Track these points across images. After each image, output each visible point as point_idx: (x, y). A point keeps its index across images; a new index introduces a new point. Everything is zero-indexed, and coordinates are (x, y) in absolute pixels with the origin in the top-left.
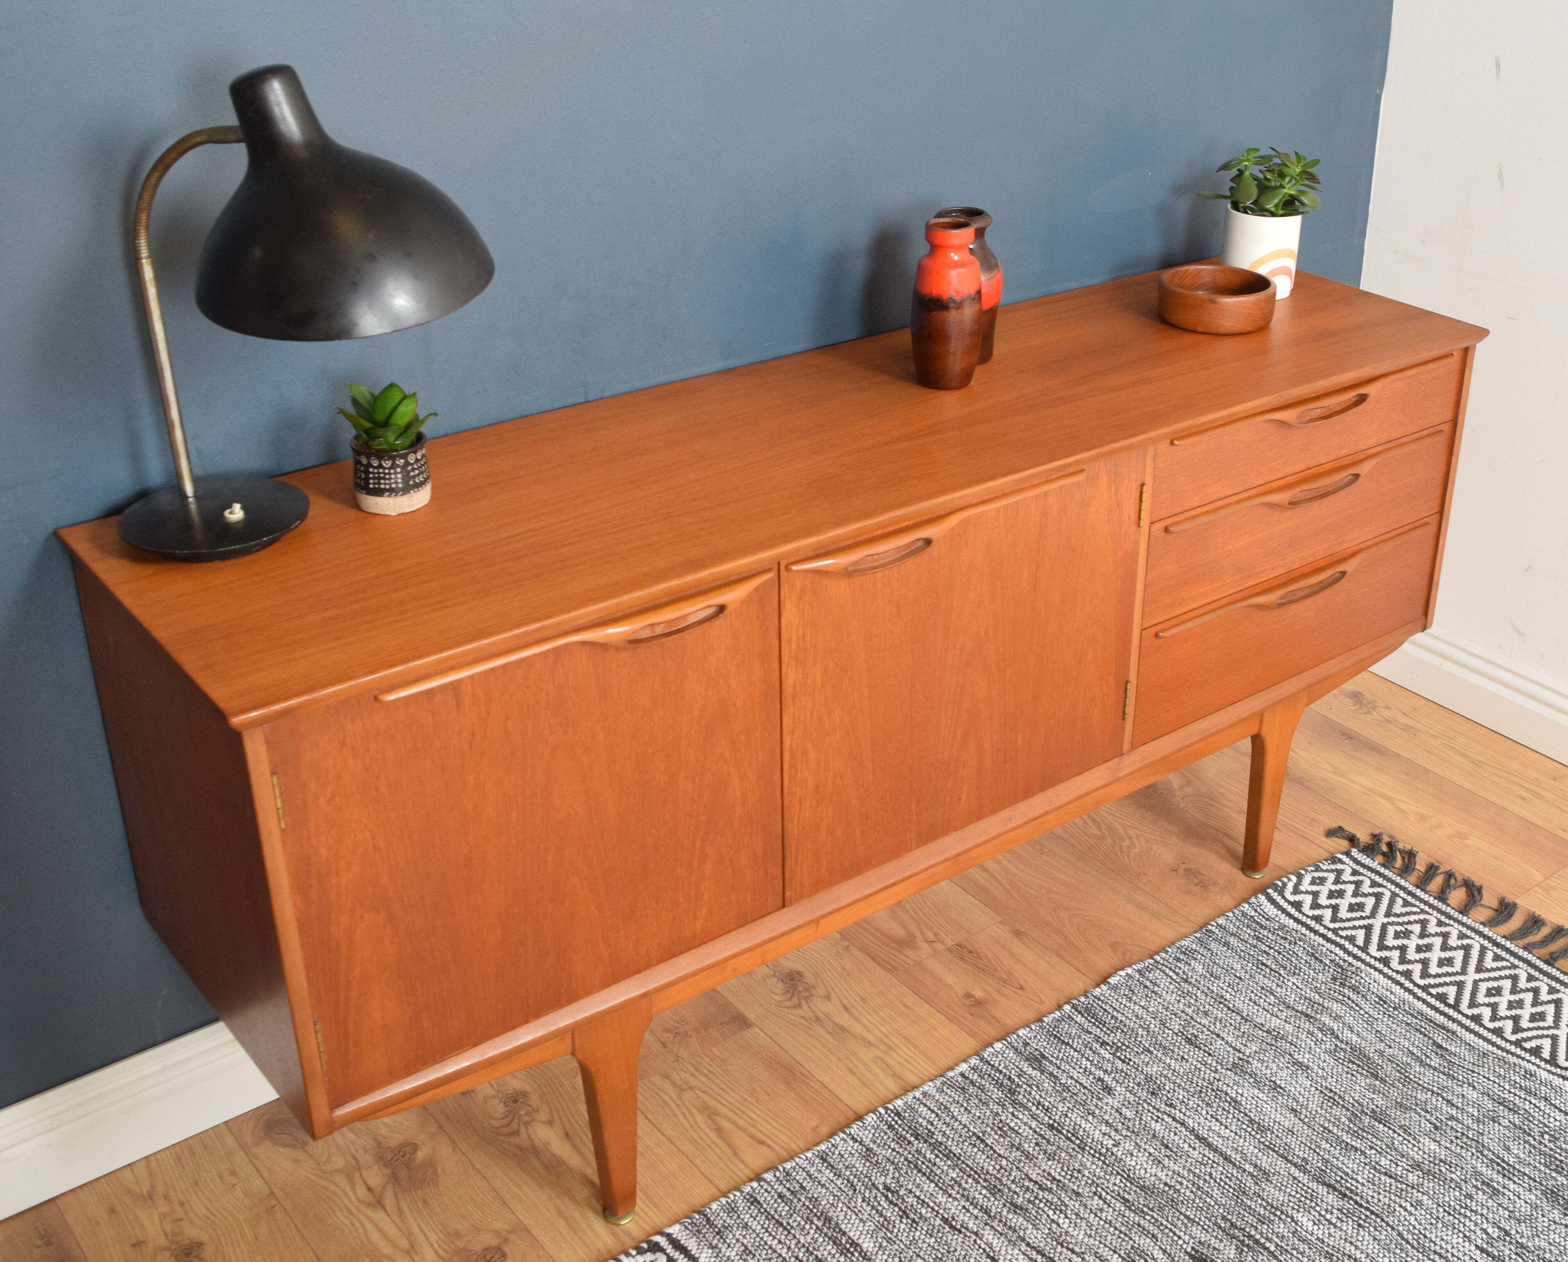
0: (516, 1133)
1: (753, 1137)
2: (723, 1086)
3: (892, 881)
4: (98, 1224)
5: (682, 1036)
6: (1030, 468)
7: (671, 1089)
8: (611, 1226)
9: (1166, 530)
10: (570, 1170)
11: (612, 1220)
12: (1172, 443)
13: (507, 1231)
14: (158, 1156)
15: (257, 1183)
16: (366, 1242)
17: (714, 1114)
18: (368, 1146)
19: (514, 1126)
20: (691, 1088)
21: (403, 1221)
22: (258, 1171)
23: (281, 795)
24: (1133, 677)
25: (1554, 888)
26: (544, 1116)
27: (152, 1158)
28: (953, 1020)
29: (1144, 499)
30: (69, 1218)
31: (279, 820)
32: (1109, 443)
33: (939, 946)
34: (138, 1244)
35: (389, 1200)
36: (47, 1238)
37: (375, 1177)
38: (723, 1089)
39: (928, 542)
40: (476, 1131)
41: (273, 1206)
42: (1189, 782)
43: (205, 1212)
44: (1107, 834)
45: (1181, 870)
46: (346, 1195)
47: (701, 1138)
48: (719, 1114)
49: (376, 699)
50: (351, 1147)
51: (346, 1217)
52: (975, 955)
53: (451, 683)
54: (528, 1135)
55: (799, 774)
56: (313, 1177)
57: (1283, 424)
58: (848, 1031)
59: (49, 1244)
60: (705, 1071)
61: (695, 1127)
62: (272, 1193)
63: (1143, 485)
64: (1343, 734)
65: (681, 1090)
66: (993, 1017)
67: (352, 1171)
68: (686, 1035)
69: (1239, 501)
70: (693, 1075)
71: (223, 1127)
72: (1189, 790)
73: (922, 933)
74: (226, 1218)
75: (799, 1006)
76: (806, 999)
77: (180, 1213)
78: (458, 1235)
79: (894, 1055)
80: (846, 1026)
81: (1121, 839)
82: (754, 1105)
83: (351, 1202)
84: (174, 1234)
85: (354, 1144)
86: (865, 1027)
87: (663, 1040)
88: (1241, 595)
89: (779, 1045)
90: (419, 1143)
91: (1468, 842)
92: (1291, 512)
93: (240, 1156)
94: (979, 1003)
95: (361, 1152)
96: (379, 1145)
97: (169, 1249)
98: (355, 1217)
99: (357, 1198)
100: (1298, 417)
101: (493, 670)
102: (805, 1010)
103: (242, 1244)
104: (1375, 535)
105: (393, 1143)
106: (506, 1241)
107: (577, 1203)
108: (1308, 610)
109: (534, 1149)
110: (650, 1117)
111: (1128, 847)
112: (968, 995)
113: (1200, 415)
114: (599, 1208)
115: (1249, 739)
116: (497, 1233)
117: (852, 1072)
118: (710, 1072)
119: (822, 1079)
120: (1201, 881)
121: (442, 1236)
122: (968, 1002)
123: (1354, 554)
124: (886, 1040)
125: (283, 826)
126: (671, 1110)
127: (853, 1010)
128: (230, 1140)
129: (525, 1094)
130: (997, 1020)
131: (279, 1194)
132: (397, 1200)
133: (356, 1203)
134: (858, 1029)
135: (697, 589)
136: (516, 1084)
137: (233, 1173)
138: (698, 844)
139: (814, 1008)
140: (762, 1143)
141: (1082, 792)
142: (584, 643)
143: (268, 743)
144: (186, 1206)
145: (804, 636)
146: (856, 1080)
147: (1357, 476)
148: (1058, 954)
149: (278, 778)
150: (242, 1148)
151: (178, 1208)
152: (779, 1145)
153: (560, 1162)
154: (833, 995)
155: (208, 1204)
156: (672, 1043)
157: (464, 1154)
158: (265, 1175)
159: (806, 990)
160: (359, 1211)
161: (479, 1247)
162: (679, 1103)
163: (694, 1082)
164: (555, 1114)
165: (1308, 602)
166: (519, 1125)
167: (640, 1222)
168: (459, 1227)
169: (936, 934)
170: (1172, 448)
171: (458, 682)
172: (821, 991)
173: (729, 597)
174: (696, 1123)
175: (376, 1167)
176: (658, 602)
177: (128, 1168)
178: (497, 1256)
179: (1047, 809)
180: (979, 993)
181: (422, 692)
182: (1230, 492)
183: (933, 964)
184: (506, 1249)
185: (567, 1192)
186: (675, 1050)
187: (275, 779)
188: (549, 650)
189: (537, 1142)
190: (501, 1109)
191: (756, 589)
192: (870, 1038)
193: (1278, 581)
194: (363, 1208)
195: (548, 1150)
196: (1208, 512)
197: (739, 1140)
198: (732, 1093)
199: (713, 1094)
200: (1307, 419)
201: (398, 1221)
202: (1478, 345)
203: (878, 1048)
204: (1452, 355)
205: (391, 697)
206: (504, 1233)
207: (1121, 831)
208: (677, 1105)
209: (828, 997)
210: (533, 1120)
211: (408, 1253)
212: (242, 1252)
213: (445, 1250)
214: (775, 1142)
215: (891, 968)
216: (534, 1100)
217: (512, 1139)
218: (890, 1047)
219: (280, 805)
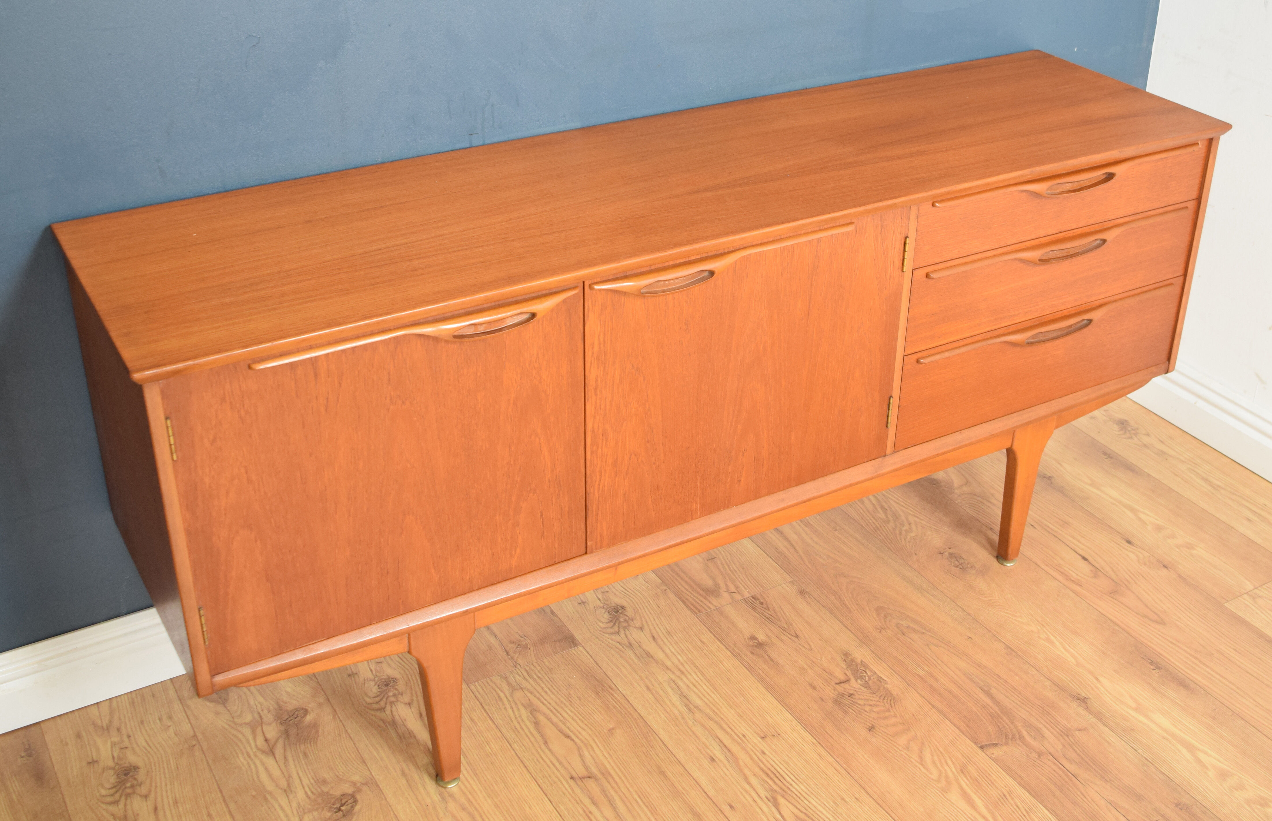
0: (383, 709)
1: (561, 732)
2: (547, 690)
3: (678, 541)
4: (67, 744)
5: (522, 647)
6: (802, 219)
7: (506, 688)
8: (440, 788)
9: (927, 276)
10: (418, 742)
11: (441, 783)
12: (933, 205)
13: (362, 783)
14: (119, 699)
15: (186, 727)
16: (256, 779)
17: (536, 710)
18: (271, 708)
19: (382, 704)
20: (522, 689)
21: (286, 767)
22: (188, 717)
23: (174, 435)
24: (896, 393)
25: (1261, 597)
26: (406, 698)
27: (114, 700)
28: (737, 656)
29: (907, 249)
30: (48, 738)
31: (172, 453)
32: (874, 202)
33: (738, 597)
34: (92, 763)
35: (279, 750)
36: (29, 751)
37: (272, 731)
38: (546, 692)
39: (712, 273)
40: (353, 704)
41: (194, 746)
42: (967, 483)
43: (144, 744)
44: (891, 519)
45: (947, 554)
46: (249, 742)
47: (522, 729)
48: (539, 711)
49: (249, 367)
50: (259, 706)
51: (245, 759)
52: (765, 606)
53: (311, 359)
54: (391, 711)
55: (600, 449)
56: (227, 727)
57: (1036, 195)
58: (652, 657)
59: (30, 755)
60: (535, 677)
61: (519, 719)
62: (195, 736)
63: (906, 238)
64: (1105, 454)
65: (513, 689)
66: (769, 657)
67: (256, 725)
68: (526, 647)
69: (995, 256)
70: (525, 678)
71: (169, 682)
72: (965, 489)
73: (726, 585)
74: (158, 750)
75: (618, 633)
76: (625, 628)
77: (126, 743)
78: (324, 782)
79: (685, 679)
80: (651, 652)
81: (902, 524)
82: (567, 707)
83: (251, 748)
84: (119, 758)
85: (261, 705)
86: (666, 655)
87: (507, 649)
88: (996, 333)
89: (595, 662)
90: (309, 709)
91: (1194, 552)
92: (1043, 267)
93: (177, 706)
94: (760, 645)
95: (266, 711)
96: (280, 707)
97: (114, 769)
98: (252, 760)
99: (256, 746)
100: (1048, 189)
101: (343, 351)
102: (622, 637)
103: (166, 771)
104: (1121, 291)
105: (290, 707)
106: (359, 790)
107: (418, 767)
108: (1059, 348)
109: (394, 723)
110: (486, 707)
111: (907, 531)
112: (753, 638)
113: (958, 183)
114: (433, 773)
115: (1005, 451)
116: (354, 784)
117: (648, 689)
118: (539, 677)
119: (624, 692)
120: (961, 564)
121: (312, 781)
122: (751, 643)
123: (1101, 306)
124: (681, 667)
125: (175, 458)
126: (503, 703)
127: (659, 641)
128: (172, 693)
129: (395, 680)
130: (772, 660)
131: (200, 736)
132: (285, 750)
133: (255, 750)
134: (660, 655)
135: (514, 299)
136: (389, 671)
137: (170, 718)
138: (514, 499)
139: (629, 636)
140: (568, 737)
141: (847, 483)
142: (419, 335)
143: (164, 395)
144: (132, 738)
145: (604, 341)
146: (651, 696)
147: (1104, 241)
148: (831, 612)
149: (171, 421)
150: (180, 700)
151: (125, 738)
152: (581, 740)
153: (411, 735)
154: (646, 627)
155: (147, 738)
156: (514, 652)
157: (341, 721)
158: (193, 721)
159: (626, 621)
160: (256, 756)
161: (337, 793)
162: (510, 699)
163: (524, 684)
164: (415, 698)
165: (1057, 342)
166: (386, 704)
167: (463, 787)
168: (326, 776)
169: (737, 587)
170: (934, 209)
171: (316, 358)
172: (637, 623)
173: (541, 307)
174: (520, 716)
175: (274, 724)
176: (481, 307)
177: (96, 706)
178: (350, 801)
179: (816, 494)
180: (761, 637)
181: (287, 364)
182: (987, 248)
183: (730, 611)
184: (358, 796)
185: (412, 759)
186: (515, 658)
187: (169, 422)
188: (390, 339)
189: (397, 717)
190: (375, 690)
191: (564, 301)
192: (669, 663)
193: (1030, 324)
194: (259, 754)
195: (404, 725)
196: (966, 263)
197: (551, 732)
198: (552, 696)
199: (537, 695)
200: (1058, 191)
201: (283, 766)
202: (1222, 137)
203: (673, 672)
204: (1197, 144)
205: (262, 366)
206: (359, 785)
207: (903, 517)
208: (508, 700)
209: (641, 629)
210: (397, 701)
211: (285, 791)
212: (165, 777)
213: (312, 792)
214: (578, 737)
215: (696, 610)
216: (401, 686)
217: (378, 714)
218: (682, 672)
219: (172, 442)
